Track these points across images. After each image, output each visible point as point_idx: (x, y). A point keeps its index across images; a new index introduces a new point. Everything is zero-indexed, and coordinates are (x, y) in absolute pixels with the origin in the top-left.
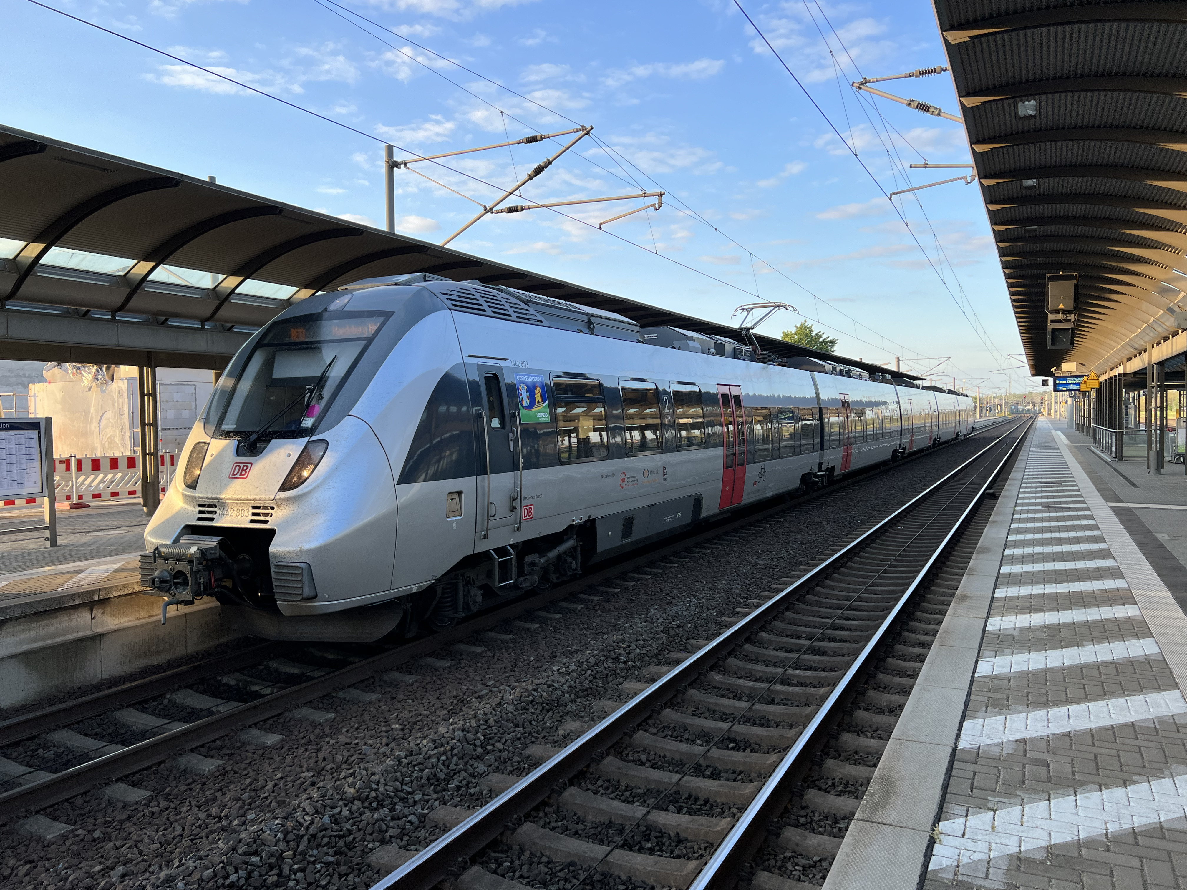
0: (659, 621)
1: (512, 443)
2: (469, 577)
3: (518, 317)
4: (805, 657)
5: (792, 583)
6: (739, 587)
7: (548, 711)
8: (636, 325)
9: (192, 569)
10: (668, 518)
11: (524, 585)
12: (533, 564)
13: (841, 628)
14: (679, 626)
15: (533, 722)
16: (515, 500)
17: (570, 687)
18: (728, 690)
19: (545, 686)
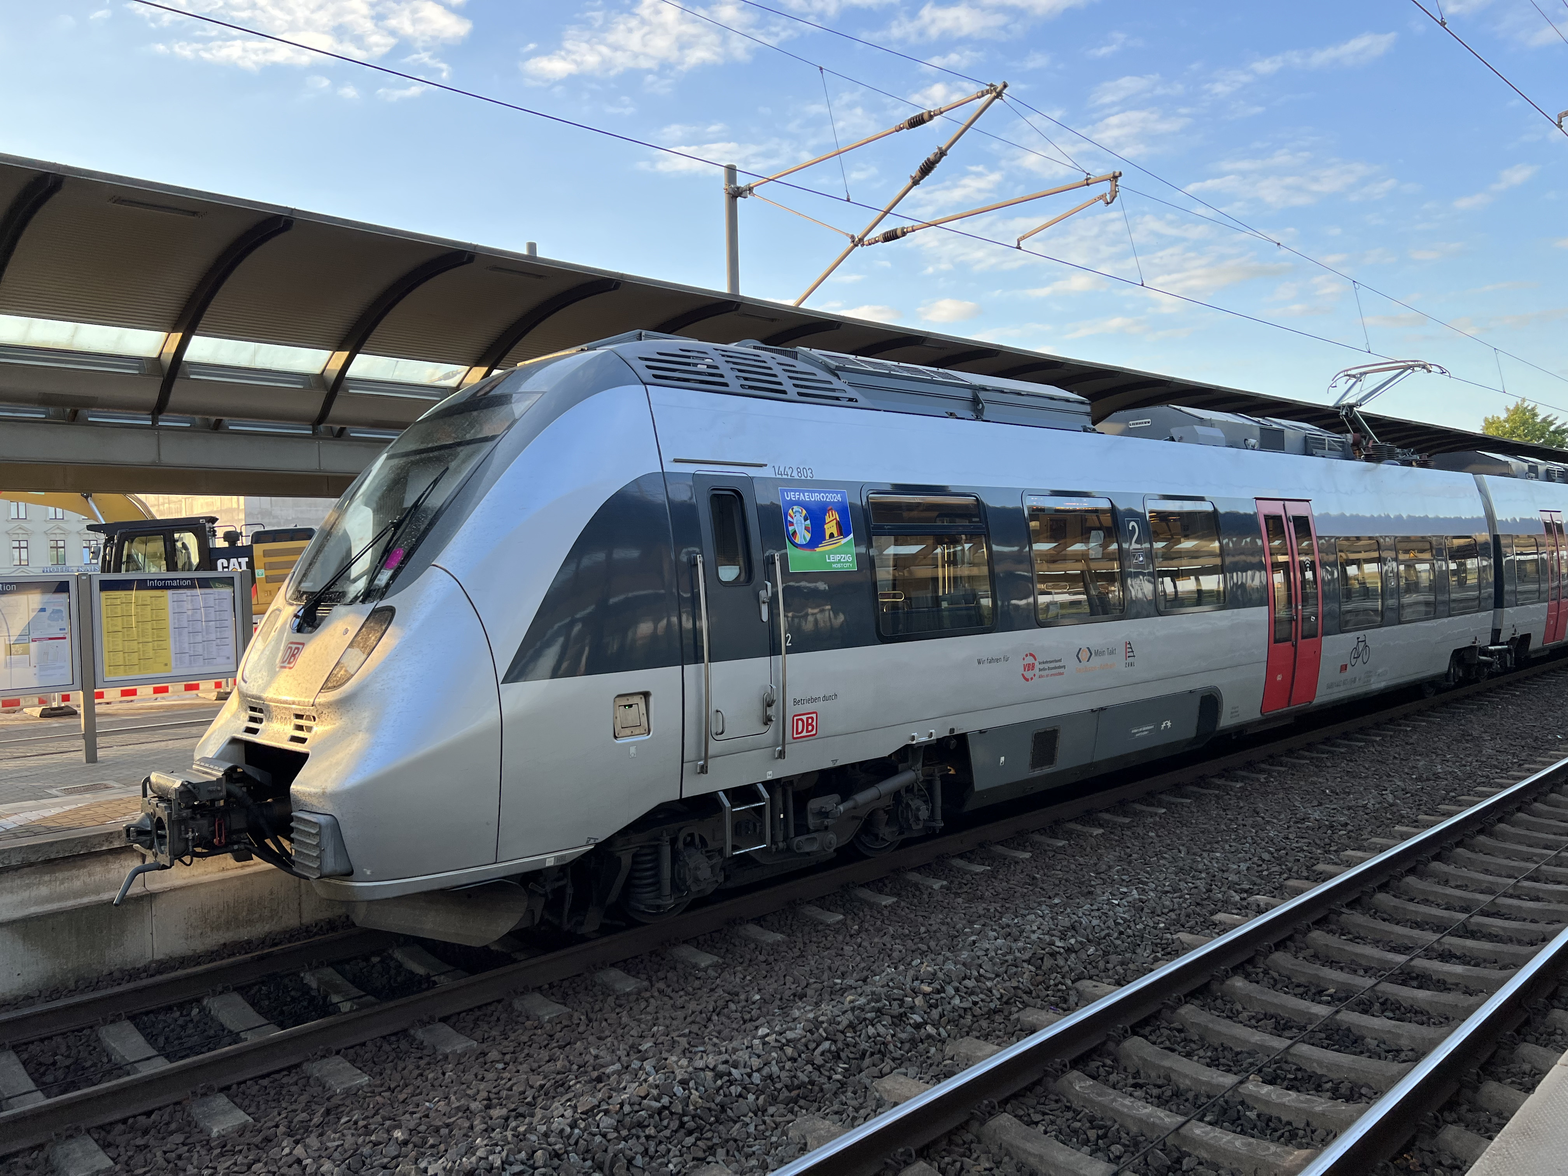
0: (1034, 937)
1: (765, 609)
2: (692, 835)
3: (800, 394)
4: (1304, 1049)
5: (1363, 860)
6: (1243, 866)
7: (690, 1133)
8: (1082, 403)
9: (170, 815)
10: (1143, 731)
11: (807, 849)
12: (823, 814)
13: (1423, 980)
14: (1069, 950)
15: (639, 1161)
16: (769, 705)
17: (770, 1077)
19: (710, 1074)
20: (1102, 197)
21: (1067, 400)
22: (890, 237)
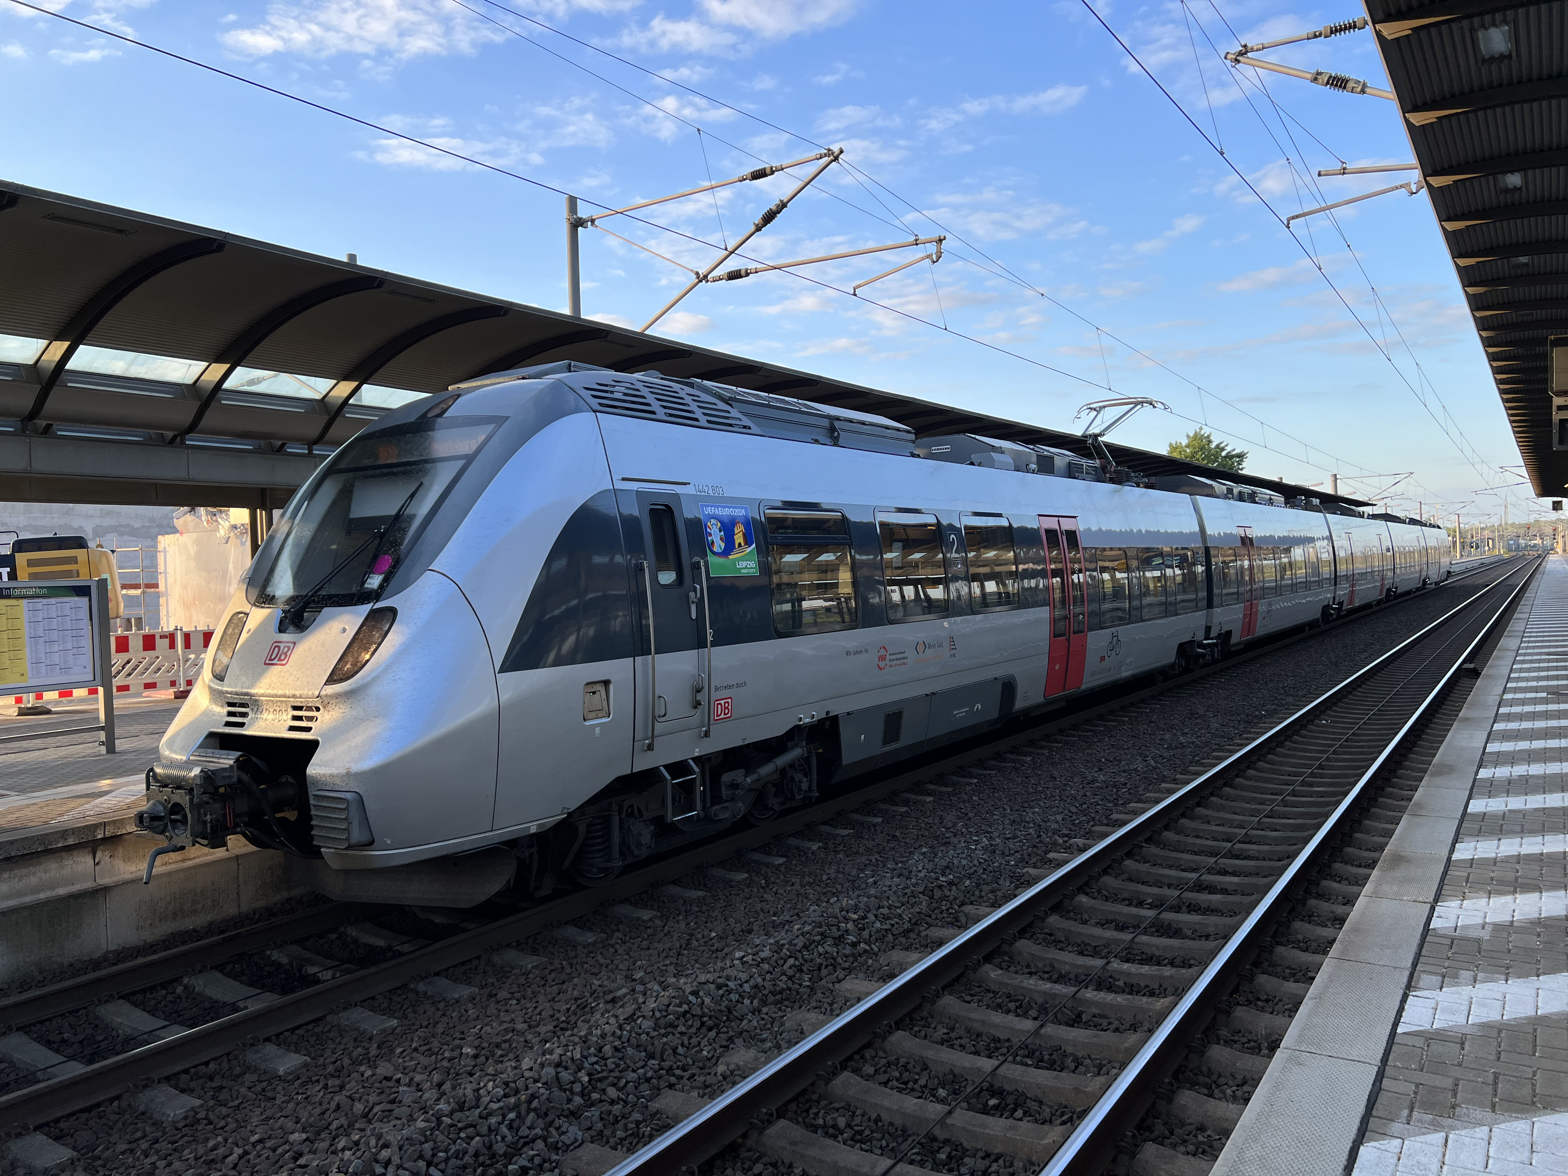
0: (921, 875)
1: (693, 608)
2: (632, 806)
3: (708, 421)
4: (1144, 938)
5: (1145, 811)
6: (1059, 817)
7: (710, 1029)
8: (909, 432)
9: (191, 800)
10: (961, 713)
11: (721, 817)
12: (734, 786)
13: (1211, 889)
14: (951, 883)
15: (681, 1050)
16: (698, 691)
17: (756, 986)
18: (1009, 996)
19: (712, 986)
20: (929, 256)
21: (898, 430)
22: (734, 275)
